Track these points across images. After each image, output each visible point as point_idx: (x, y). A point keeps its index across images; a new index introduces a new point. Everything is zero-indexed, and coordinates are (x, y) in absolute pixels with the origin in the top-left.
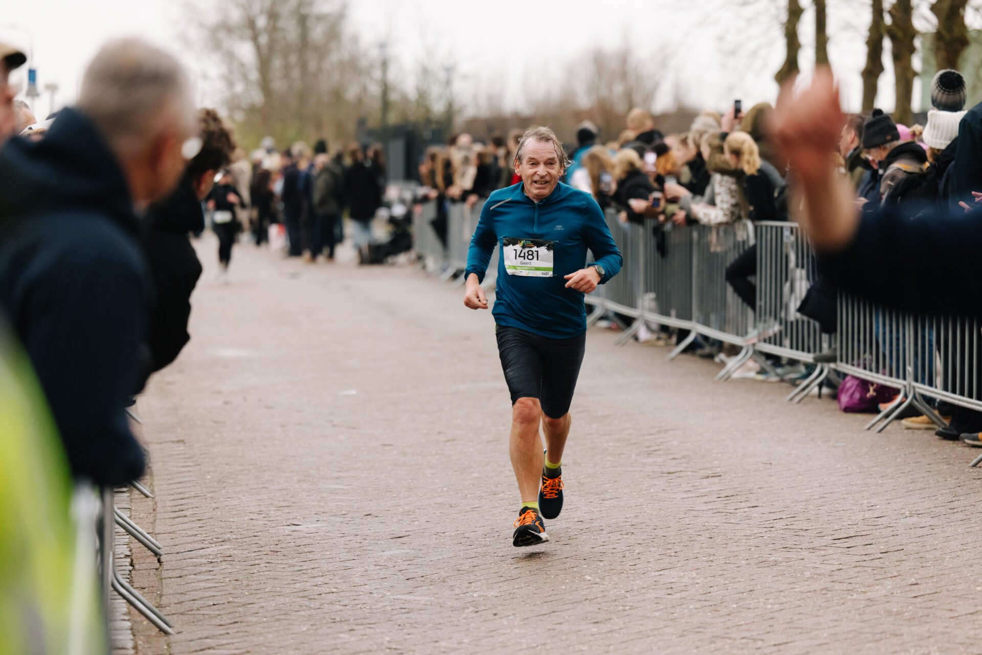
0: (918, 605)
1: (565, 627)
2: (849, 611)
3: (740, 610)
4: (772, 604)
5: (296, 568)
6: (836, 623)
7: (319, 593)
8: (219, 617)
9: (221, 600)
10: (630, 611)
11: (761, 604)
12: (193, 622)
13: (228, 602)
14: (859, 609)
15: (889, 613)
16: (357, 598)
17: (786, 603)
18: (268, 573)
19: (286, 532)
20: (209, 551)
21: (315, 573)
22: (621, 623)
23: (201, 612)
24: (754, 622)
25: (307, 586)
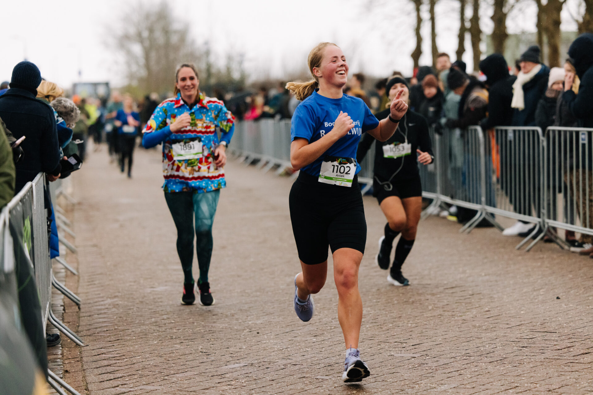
0: (490, 322)
1: (298, 339)
2: (453, 326)
3: (394, 327)
4: (411, 324)
5: (153, 311)
6: (446, 333)
7: (164, 323)
8: (109, 337)
9: (111, 328)
10: (334, 329)
11: (405, 324)
12: (95, 340)
13: (115, 329)
14: (458, 325)
15: (475, 326)
16: (185, 325)
17: (419, 323)
18: (137, 313)
19: (149, 291)
20: (106, 302)
21: (163, 313)
22: (329, 336)
23: (100, 334)
24: (401, 333)
25: (158, 319)
